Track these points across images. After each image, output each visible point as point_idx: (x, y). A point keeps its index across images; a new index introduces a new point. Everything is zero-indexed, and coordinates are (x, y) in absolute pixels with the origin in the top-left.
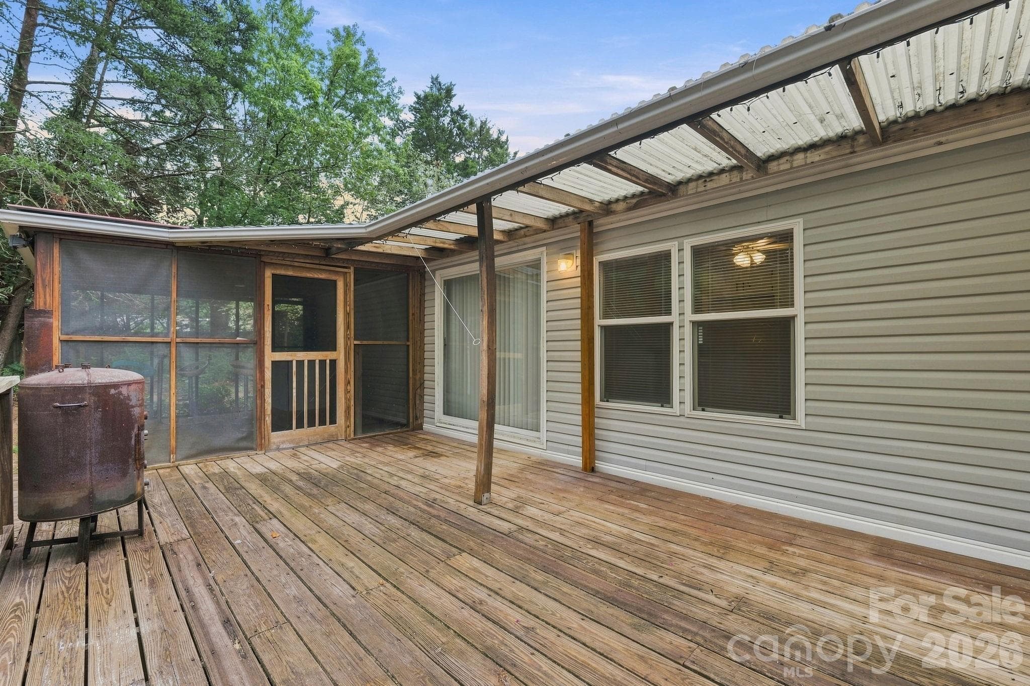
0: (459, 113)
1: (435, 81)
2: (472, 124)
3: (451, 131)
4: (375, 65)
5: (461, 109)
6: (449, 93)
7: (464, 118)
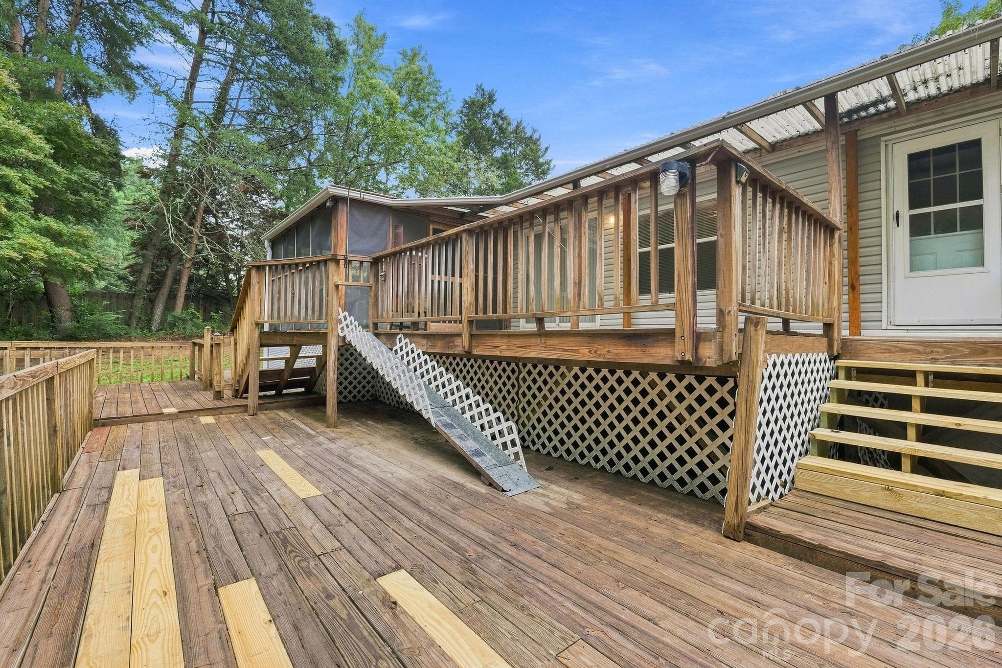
0: (500, 115)
1: (480, 88)
2: (509, 124)
3: (492, 131)
4: (433, 78)
5: (501, 112)
6: (491, 98)
7: (503, 119)
